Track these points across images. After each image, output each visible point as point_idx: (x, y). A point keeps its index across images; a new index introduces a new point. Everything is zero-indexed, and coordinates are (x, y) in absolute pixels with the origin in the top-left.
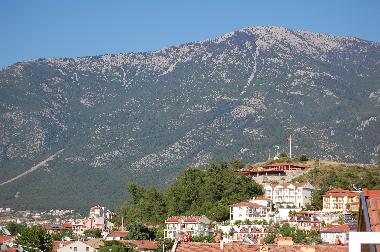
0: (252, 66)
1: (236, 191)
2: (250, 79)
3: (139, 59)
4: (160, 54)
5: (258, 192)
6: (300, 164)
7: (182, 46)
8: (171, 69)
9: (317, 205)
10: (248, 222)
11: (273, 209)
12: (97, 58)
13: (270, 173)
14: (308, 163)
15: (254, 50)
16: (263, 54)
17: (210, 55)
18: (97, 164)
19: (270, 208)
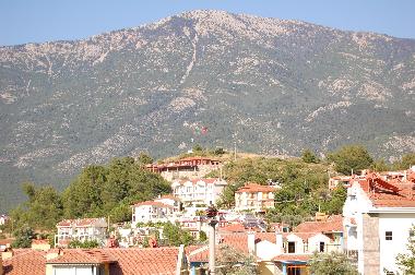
0: (192, 53)
1: (142, 190)
2: (189, 68)
3: (66, 48)
4: (90, 42)
5: (166, 190)
6: (216, 158)
7: (114, 32)
8: (101, 59)
9: (229, 202)
10: (150, 224)
11: (182, 209)
12: (20, 48)
13: (181, 168)
14: (225, 156)
15: (193, 36)
16: (203, 40)
17: (145, 43)
18: (20, 164)
19: (178, 207)
